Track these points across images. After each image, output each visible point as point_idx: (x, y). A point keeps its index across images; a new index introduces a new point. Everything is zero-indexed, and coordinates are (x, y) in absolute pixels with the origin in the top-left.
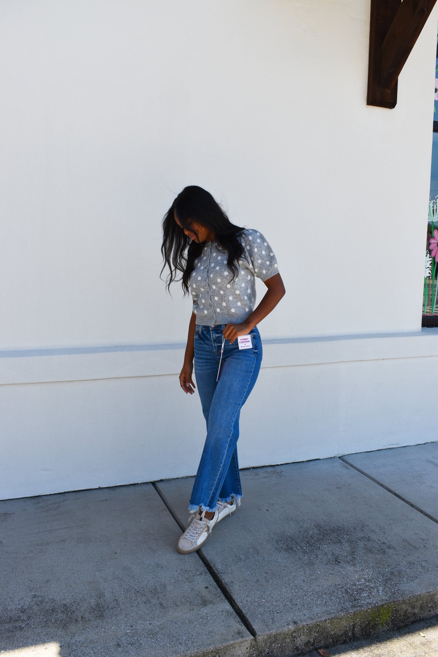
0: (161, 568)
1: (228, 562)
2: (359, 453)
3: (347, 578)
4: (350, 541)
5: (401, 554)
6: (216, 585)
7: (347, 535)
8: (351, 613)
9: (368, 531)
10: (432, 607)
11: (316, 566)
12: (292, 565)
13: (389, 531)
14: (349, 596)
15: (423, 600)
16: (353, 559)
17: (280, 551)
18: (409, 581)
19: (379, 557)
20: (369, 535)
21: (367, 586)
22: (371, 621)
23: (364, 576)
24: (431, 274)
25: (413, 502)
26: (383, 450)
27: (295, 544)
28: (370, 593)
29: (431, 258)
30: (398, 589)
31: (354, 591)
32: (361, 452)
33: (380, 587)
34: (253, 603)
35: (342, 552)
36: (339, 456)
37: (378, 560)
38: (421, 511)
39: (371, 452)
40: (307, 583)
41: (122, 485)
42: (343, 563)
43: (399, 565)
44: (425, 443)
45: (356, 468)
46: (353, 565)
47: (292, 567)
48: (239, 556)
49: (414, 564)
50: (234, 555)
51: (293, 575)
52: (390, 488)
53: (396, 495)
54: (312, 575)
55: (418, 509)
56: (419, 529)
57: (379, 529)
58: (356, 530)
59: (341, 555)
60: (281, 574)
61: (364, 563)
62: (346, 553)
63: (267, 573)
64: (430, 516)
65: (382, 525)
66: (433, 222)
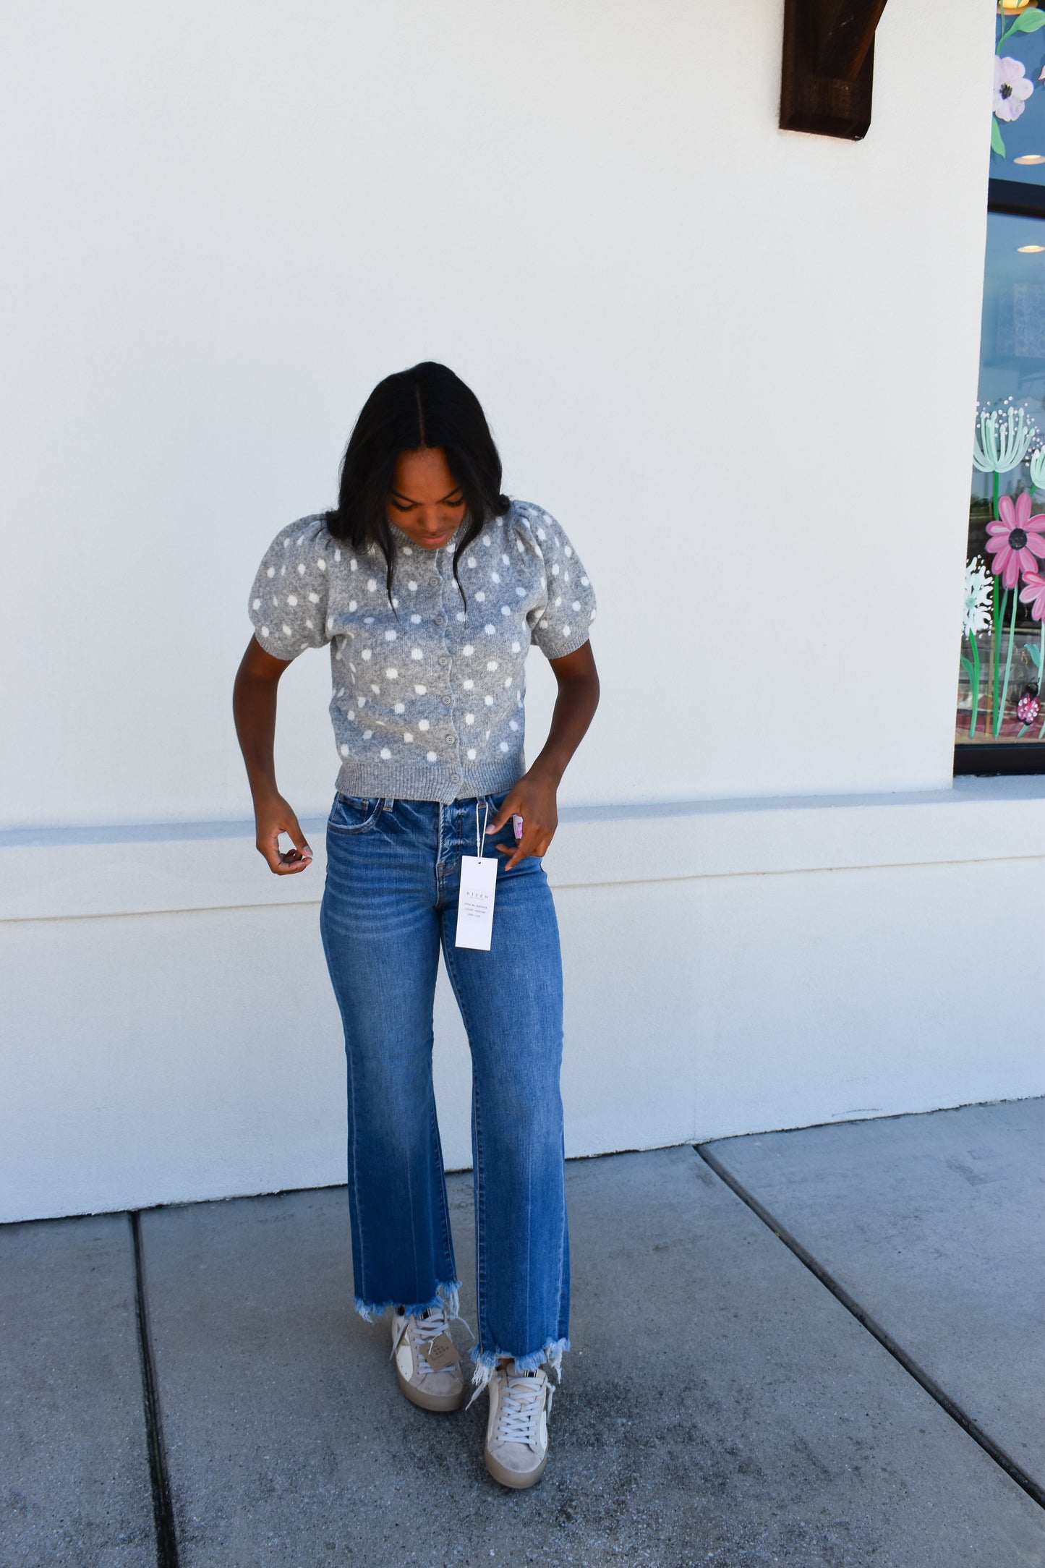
0: (21, 1509)
1: (230, 1499)
2: (757, 1134)
4: (629, 1441)
5: (774, 1495)
7: (630, 1416)
9: (697, 1406)
11: (491, 1528)
12: (420, 1520)
13: (761, 1406)
16: (615, 1507)
17: (402, 1468)
19: (699, 1502)
20: (698, 1419)
24: (991, 622)
25: (866, 1303)
26: (832, 1127)
27: (457, 1444)
29: (991, 579)
32: (764, 1131)
35: (591, 1478)
36: (697, 1143)
37: (695, 1514)
38: (884, 1340)
39: (794, 1133)
41: (42, 1218)
42: (581, 1523)
43: (754, 1539)
44: (961, 1106)
45: (732, 1183)
46: (608, 1531)
47: (418, 1528)
48: (271, 1481)
49: (802, 1535)
50: (258, 1476)
51: (409, 1559)
52: (814, 1255)
53: (825, 1279)
54: (467, 1561)
55: (876, 1331)
56: (860, 1402)
57: (734, 1398)
58: (663, 1399)
59: (583, 1491)
60: (373, 1552)
61: (645, 1526)
62: (603, 1483)
63: (331, 1546)
64: (905, 1355)
65: (747, 1383)
66: (994, 472)
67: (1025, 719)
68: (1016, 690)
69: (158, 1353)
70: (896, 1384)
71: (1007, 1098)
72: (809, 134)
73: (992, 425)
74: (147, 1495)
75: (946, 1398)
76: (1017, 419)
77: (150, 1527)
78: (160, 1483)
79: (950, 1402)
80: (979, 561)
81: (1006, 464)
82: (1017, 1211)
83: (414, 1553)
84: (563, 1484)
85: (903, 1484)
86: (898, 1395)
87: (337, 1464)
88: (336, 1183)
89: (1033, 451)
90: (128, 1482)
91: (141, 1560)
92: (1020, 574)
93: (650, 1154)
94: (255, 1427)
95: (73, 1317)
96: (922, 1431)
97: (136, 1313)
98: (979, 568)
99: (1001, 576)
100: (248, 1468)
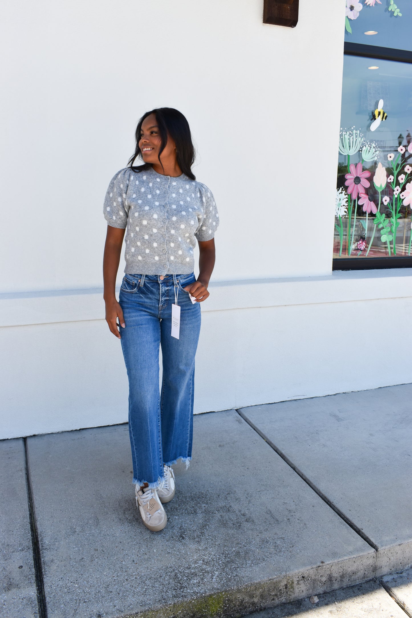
1: (60, 535)
2: (259, 405)
3: (184, 558)
4: (207, 512)
5: (258, 529)
6: (32, 564)
7: (207, 504)
8: (170, 604)
9: (232, 500)
10: (276, 595)
11: (155, 542)
12: (129, 540)
13: (255, 499)
14: (176, 582)
15: (264, 588)
16: (200, 534)
17: (123, 523)
18: (253, 565)
19: (231, 532)
20: (232, 504)
21: (202, 570)
22: (197, 612)
23: (204, 557)
24: (347, 212)
25: (296, 463)
26: (288, 402)
28: (202, 579)
29: (347, 196)
30: (236, 575)
31: (184, 576)
32: (262, 404)
33: (217, 571)
34: (63, 588)
35: (192, 525)
36: (237, 408)
37: (229, 536)
38: (301, 476)
39: (274, 404)
40: (136, 564)
42: (187, 540)
43: (250, 544)
44: (336, 394)
45: (249, 423)
46: (197, 542)
47: (128, 543)
48: (75, 528)
49: (267, 542)
50: (70, 527)
51: (125, 553)
52: (278, 447)
53: (281, 455)
54: (146, 554)
55: (299, 473)
56: (291, 497)
57: (246, 496)
58: (219, 497)
59: (189, 529)
60: (112, 551)
61: (211, 540)
62: (196, 526)
63: (96, 550)
64: (309, 481)
65: (250, 491)
66: (348, 155)
67: (361, 249)
68: (357, 238)
69: (34, 486)
70: (305, 491)
71: (354, 391)
72: (274, 25)
73: (347, 137)
74: (29, 535)
75: (323, 495)
76: (357, 135)
77: (30, 545)
78: (34, 531)
79: (324, 496)
80: (342, 189)
81: (352, 152)
82: (354, 431)
83: (126, 552)
84: (182, 527)
85: (305, 524)
86: (305, 494)
87: (99, 522)
88: (101, 426)
89: (363, 147)
90: (22, 531)
91: (27, 556)
92: (358, 194)
93: (219, 412)
94: (69, 511)
95: (2, 475)
96: (313, 506)
97: (26, 473)
98: (342, 191)
99: (351, 195)
100: (66, 525)
